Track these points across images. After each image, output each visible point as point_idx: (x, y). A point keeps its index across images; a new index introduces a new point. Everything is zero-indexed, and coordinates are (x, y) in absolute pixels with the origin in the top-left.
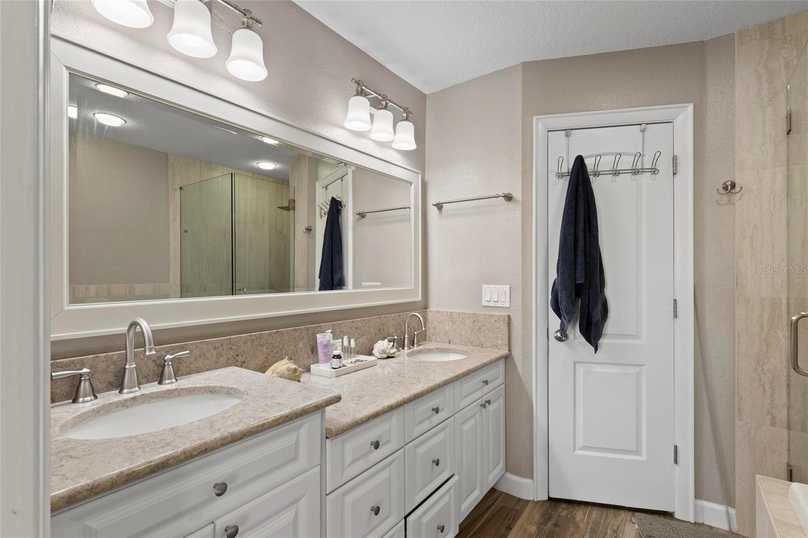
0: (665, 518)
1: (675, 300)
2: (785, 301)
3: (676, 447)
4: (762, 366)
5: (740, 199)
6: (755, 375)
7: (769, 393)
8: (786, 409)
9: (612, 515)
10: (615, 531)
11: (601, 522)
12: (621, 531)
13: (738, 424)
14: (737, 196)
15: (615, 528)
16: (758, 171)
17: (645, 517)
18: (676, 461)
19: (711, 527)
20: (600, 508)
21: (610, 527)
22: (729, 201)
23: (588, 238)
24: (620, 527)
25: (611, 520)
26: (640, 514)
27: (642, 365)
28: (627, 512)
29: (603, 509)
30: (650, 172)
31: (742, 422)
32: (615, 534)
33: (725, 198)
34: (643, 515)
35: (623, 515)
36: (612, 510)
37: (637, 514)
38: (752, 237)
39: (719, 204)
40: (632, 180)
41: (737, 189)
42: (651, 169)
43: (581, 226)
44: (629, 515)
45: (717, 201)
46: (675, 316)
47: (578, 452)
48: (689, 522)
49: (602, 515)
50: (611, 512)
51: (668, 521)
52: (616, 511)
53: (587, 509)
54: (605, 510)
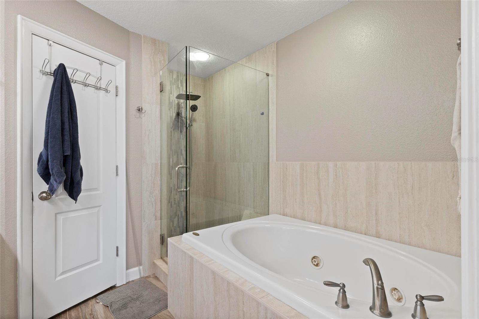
0: (112, 290)
1: (117, 166)
2: (159, 164)
3: (118, 247)
4: (152, 194)
5: (144, 116)
6: (149, 199)
7: (154, 206)
8: (160, 211)
9: (84, 307)
10: (91, 314)
11: (79, 315)
12: (94, 312)
13: (143, 224)
14: (143, 115)
15: (90, 312)
16: (151, 105)
17: (103, 295)
18: (117, 255)
19: (133, 281)
20: (75, 309)
21: (87, 314)
22: (140, 116)
23: (71, 124)
24: (93, 310)
25: (85, 310)
26: (100, 296)
27: (100, 206)
28: (92, 300)
29: (77, 308)
30: (105, 91)
31: (145, 223)
32: (92, 316)
33: (138, 114)
34: (101, 296)
35: (91, 302)
36: (83, 305)
37: (98, 297)
38: (148, 135)
39: (135, 117)
40: (94, 92)
41: (143, 111)
42: (105, 89)
43: (66, 114)
44: (93, 301)
45: (135, 115)
46: (117, 175)
47: (58, 278)
48: (124, 284)
49: (78, 311)
50: (83, 306)
51: (114, 290)
52: (85, 304)
53: (66, 315)
54: (79, 308)
